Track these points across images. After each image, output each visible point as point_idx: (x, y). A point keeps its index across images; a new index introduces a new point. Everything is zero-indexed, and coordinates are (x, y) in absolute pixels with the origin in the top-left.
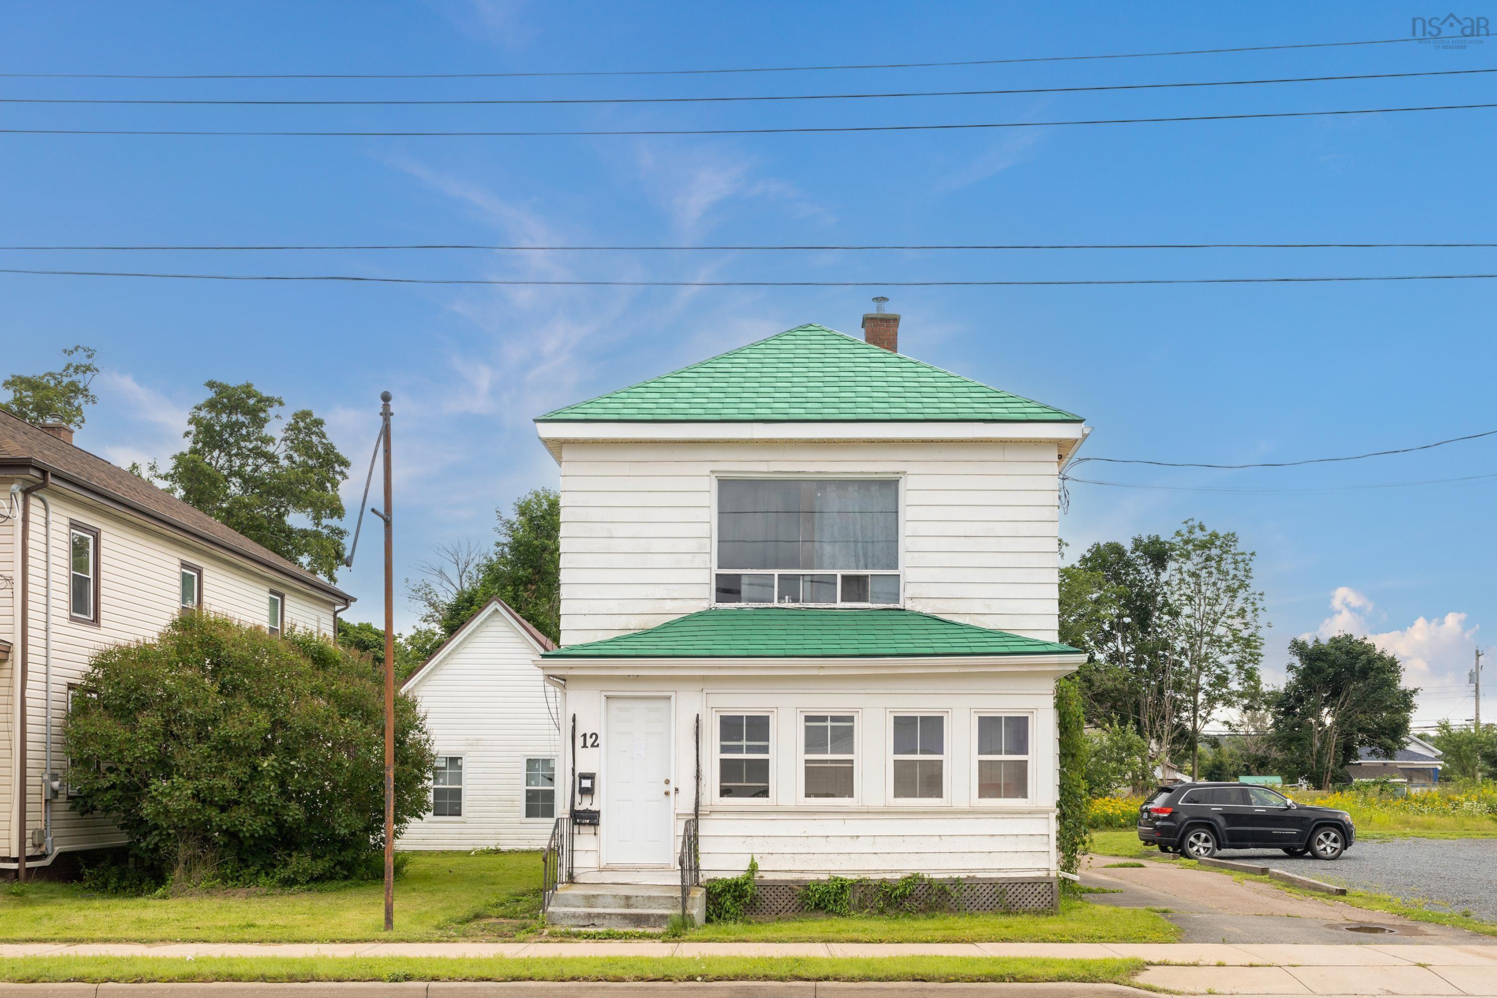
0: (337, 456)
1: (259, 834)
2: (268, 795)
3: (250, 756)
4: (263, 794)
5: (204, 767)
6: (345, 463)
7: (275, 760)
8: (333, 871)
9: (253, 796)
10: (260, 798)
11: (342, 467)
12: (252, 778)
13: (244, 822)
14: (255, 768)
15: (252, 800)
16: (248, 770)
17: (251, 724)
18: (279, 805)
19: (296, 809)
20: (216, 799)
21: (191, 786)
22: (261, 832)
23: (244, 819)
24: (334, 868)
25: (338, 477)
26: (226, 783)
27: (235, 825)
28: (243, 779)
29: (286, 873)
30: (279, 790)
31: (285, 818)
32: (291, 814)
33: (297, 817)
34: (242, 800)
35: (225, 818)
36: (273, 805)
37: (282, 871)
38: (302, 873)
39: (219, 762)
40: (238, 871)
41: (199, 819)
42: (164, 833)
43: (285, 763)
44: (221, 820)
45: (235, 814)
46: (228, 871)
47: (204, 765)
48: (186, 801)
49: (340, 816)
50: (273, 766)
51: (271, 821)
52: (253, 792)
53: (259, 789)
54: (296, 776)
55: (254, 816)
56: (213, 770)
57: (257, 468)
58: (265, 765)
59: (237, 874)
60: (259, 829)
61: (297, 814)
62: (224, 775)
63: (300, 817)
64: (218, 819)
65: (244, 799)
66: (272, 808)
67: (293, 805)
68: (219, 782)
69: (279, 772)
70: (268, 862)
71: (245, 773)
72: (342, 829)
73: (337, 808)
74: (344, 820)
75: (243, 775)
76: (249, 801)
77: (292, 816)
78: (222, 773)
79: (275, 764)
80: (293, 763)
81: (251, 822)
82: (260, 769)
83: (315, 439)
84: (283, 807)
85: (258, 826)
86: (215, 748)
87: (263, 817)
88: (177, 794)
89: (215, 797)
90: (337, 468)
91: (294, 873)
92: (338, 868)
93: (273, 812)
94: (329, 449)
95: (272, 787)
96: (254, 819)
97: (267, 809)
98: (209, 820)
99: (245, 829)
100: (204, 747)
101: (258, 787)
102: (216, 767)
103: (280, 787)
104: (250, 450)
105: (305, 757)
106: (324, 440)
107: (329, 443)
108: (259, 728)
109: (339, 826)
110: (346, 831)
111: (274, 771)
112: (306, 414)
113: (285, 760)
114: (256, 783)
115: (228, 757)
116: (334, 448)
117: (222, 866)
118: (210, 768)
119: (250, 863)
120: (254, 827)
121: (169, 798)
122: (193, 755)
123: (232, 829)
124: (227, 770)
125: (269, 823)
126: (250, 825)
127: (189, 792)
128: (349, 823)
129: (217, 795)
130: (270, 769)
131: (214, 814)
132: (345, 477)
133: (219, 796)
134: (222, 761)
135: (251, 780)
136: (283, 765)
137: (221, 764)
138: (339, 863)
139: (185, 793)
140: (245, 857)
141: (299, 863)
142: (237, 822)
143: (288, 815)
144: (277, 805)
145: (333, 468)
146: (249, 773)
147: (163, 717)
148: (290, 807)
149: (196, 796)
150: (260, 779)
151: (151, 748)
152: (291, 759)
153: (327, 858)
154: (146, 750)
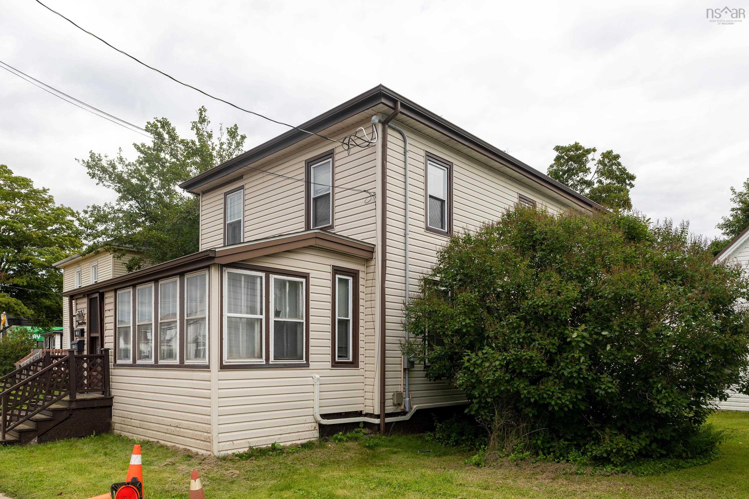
0: (627, 174)
1: (568, 408)
2: (578, 367)
3: (559, 327)
4: (572, 367)
5: (512, 338)
6: (632, 178)
7: (585, 330)
8: (648, 448)
9: (562, 369)
10: (569, 370)
11: (630, 181)
12: (561, 350)
13: (553, 395)
14: (563, 338)
15: (561, 372)
16: (556, 341)
17: (559, 294)
18: (590, 378)
19: (609, 382)
20: (524, 371)
21: (500, 358)
22: (571, 406)
23: (553, 392)
24: (650, 445)
25: (628, 187)
26: (533, 354)
27: (543, 398)
28: (551, 350)
29: (598, 451)
30: (590, 362)
31: (597, 391)
32: (603, 387)
33: (610, 391)
34: (551, 372)
35: (533, 391)
36: (584, 378)
37: (594, 448)
38: (616, 453)
39: (526, 332)
40: (549, 442)
41: (509, 390)
42: (483, 401)
43: (596, 333)
44: (529, 393)
45: (543, 387)
46: (539, 442)
47: (513, 336)
48: (495, 371)
49: (658, 392)
50: (583, 337)
51: (581, 394)
52: (562, 364)
53: (568, 361)
54: (608, 347)
55: (562, 389)
56: (521, 340)
57: (582, 191)
58: (575, 335)
59: (548, 446)
60: (568, 403)
61: (610, 388)
62: (532, 346)
63: (613, 390)
64: (525, 392)
65: (553, 371)
66: (582, 381)
67: (606, 378)
68: (527, 354)
69: (589, 343)
70: (579, 434)
71: (554, 344)
72: (663, 407)
73: (655, 382)
74: (665, 397)
75: (551, 346)
76: (557, 373)
77: (604, 389)
78: (530, 344)
79: (585, 334)
80: (604, 333)
81: (560, 395)
82: (568, 340)
83: (614, 167)
84: (594, 380)
85: (567, 400)
86: (523, 318)
87: (572, 391)
88: (487, 364)
89: (523, 368)
90: (628, 182)
91: (606, 451)
92: (654, 446)
93: (583, 386)
94: (623, 171)
95: (582, 359)
96: (563, 393)
97: (576, 382)
98: (518, 393)
99: (553, 403)
100: (513, 318)
101: (567, 359)
102: (524, 338)
103: (591, 359)
104: (578, 181)
105: (618, 326)
106: (620, 167)
107: (622, 168)
108: (568, 297)
109: (658, 403)
110: (668, 410)
111: (584, 342)
112: (610, 153)
113: (596, 330)
114: (565, 355)
115: (536, 327)
116: (625, 170)
117: (534, 436)
118: (518, 339)
119: (561, 435)
120: (563, 401)
121: (480, 369)
122: (503, 327)
123: (541, 402)
124: (534, 340)
125: (580, 397)
126: (559, 398)
127: (497, 363)
128: (670, 400)
129: (525, 367)
130: (579, 339)
131: (522, 385)
132: (632, 186)
133: (527, 368)
134: (530, 332)
135: (559, 351)
136: (594, 336)
137: (529, 334)
138: (655, 440)
139: (494, 364)
140: (556, 428)
141: (612, 442)
142: (545, 396)
143: (600, 388)
144: (587, 378)
145: (625, 182)
146: (557, 344)
147: (479, 291)
148: (603, 380)
149: (506, 366)
150: (569, 351)
151: (468, 321)
152: (603, 330)
153: (644, 435)
154: (463, 323)
